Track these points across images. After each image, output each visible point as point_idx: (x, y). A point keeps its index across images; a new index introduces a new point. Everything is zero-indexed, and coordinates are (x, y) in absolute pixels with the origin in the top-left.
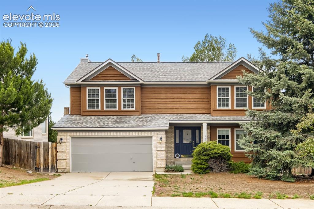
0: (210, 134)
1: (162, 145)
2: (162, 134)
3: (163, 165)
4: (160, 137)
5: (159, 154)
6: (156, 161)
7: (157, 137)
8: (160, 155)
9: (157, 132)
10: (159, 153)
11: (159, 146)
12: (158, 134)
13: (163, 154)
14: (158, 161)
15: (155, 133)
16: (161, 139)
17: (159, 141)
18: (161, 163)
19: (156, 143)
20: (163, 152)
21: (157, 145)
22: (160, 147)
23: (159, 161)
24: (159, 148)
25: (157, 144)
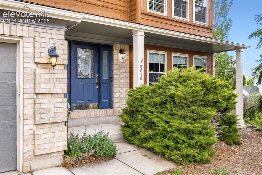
0: (128, 62)
1: (57, 76)
2: (54, 36)
3: (57, 144)
4: (49, 46)
5: (44, 106)
6: (31, 132)
7: (37, 44)
8: (48, 111)
9: (37, 30)
10: (44, 103)
11: (47, 76)
12: (42, 35)
13: (60, 105)
14: (40, 131)
15: (31, 29)
16: (52, 53)
17: (45, 61)
18: (51, 135)
19: (35, 66)
20: (60, 100)
21: (37, 75)
22: (48, 81)
23: (47, 130)
24: (43, 85)
25: (38, 71)
